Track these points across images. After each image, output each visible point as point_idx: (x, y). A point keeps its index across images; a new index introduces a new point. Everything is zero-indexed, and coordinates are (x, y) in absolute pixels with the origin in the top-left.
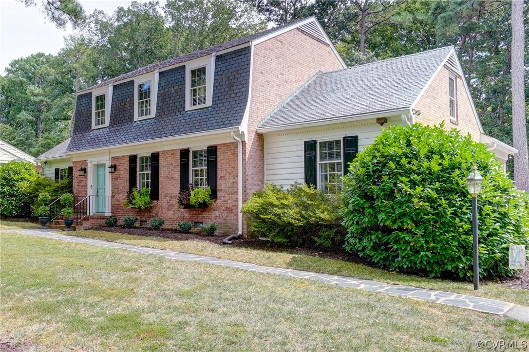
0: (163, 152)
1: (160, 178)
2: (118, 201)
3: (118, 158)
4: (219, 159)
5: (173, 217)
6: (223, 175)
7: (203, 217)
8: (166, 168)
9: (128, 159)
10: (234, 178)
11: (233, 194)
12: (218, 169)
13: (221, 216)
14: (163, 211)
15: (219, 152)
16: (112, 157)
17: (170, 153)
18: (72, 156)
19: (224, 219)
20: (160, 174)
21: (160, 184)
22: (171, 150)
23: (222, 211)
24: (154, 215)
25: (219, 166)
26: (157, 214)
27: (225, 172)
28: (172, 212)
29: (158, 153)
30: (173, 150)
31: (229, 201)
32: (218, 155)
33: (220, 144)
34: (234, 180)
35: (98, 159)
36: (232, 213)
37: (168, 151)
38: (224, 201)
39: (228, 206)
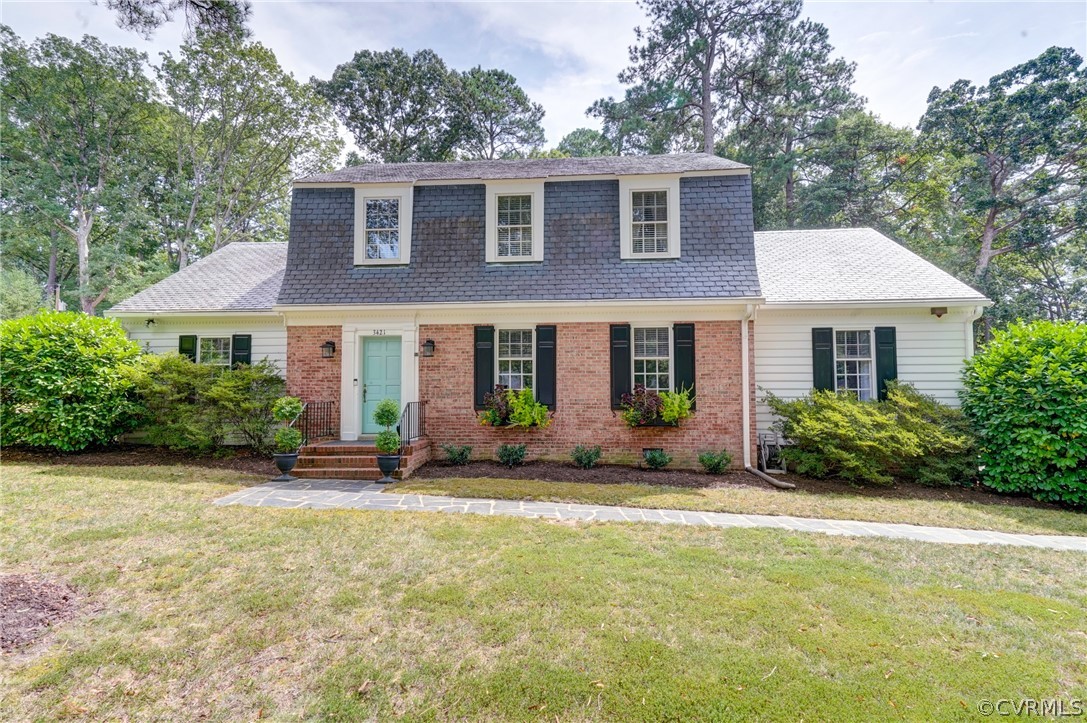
0: (566, 326)
1: (558, 370)
2: (438, 411)
3: (439, 328)
4: (698, 347)
5: (592, 442)
6: (706, 372)
7: (664, 440)
8: (574, 354)
9: (472, 332)
10: (730, 378)
11: (729, 404)
12: (696, 363)
13: (702, 438)
14: (567, 430)
15: (698, 334)
16: (420, 326)
17: (590, 328)
18: (288, 314)
19: (711, 444)
20: (558, 363)
21: (558, 382)
22: (587, 323)
23: (705, 429)
24: (543, 437)
25: (698, 356)
26: (549, 436)
27: (711, 367)
28: (590, 432)
29: (554, 327)
30: (592, 323)
31: (720, 415)
32: (696, 338)
33: (700, 322)
34: (730, 381)
35: (378, 327)
36: (726, 433)
37: (580, 324)
38: (710, 414)
39: (719, 422)
